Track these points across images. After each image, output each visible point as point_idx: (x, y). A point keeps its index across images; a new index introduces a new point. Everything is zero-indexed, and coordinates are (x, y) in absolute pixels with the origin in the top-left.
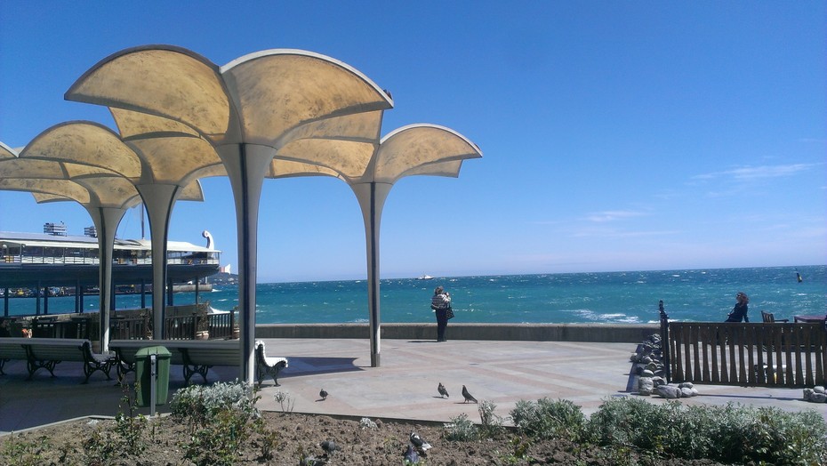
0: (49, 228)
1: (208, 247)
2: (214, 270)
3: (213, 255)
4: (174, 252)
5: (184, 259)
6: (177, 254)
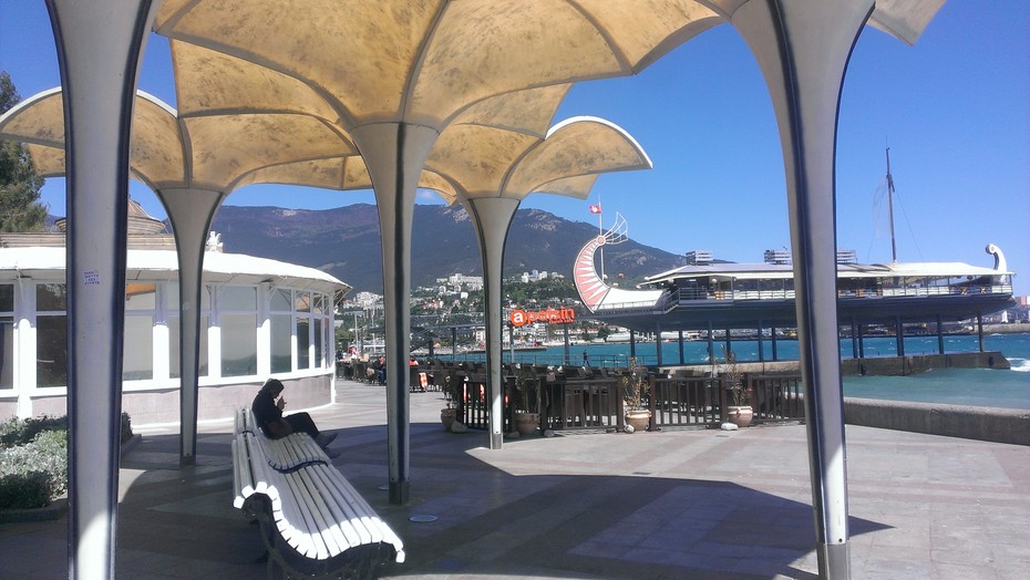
0: (770, 256)
1: (996, 267)
2: (1004, 302)
3: (1002, 280)
4: (940, 277)
5: (954, 286)
6: (945, 281)
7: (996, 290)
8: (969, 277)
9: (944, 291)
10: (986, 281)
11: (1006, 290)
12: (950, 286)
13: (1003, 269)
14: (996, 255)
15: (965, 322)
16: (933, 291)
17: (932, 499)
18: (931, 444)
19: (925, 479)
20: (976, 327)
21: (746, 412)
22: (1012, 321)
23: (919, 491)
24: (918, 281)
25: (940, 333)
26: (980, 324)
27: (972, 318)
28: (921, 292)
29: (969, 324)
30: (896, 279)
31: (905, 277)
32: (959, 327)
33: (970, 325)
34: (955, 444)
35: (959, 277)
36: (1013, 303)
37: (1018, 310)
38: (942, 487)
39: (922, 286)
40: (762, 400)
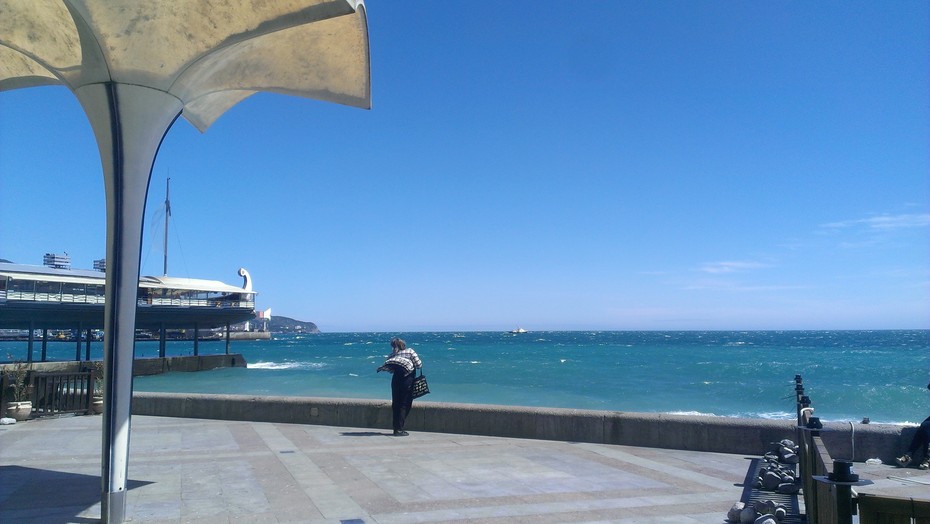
0: (50, 260)
1: (244, 287)
2: (248, 314)
3: (248, 297)
4: (201, 292)
5: (211, 300)
6: (204, 295)
7: (242, 305)
8: (224, 293)
9: (203, 303)
10: (236, 297)
11: (250, 305)
12: (208, 300)
13: (249, 289)
14: (245, 277)
15: (216, 329)
16: (194, 303)
17: (183, 462)
18: (185, 425)
19: (179, 449)
20: (225, 334)
21: (26, 407)
22: (252, 330)
23: (174, 457)
24: (182, 294)
25: (196, 339)
26: (228, 332)
27: (223, 326)
28: (184, 303)
29: (219, 331)
30: (165, 290)
31: (173, 290)
32: (212, 333)
33: (220, 333)
34: (202, 424)
35: (216, 293)
36: (254, 316)
37: (256, 321)
38: (191, 453)
39: (185, 299)
40: (42, 395)
